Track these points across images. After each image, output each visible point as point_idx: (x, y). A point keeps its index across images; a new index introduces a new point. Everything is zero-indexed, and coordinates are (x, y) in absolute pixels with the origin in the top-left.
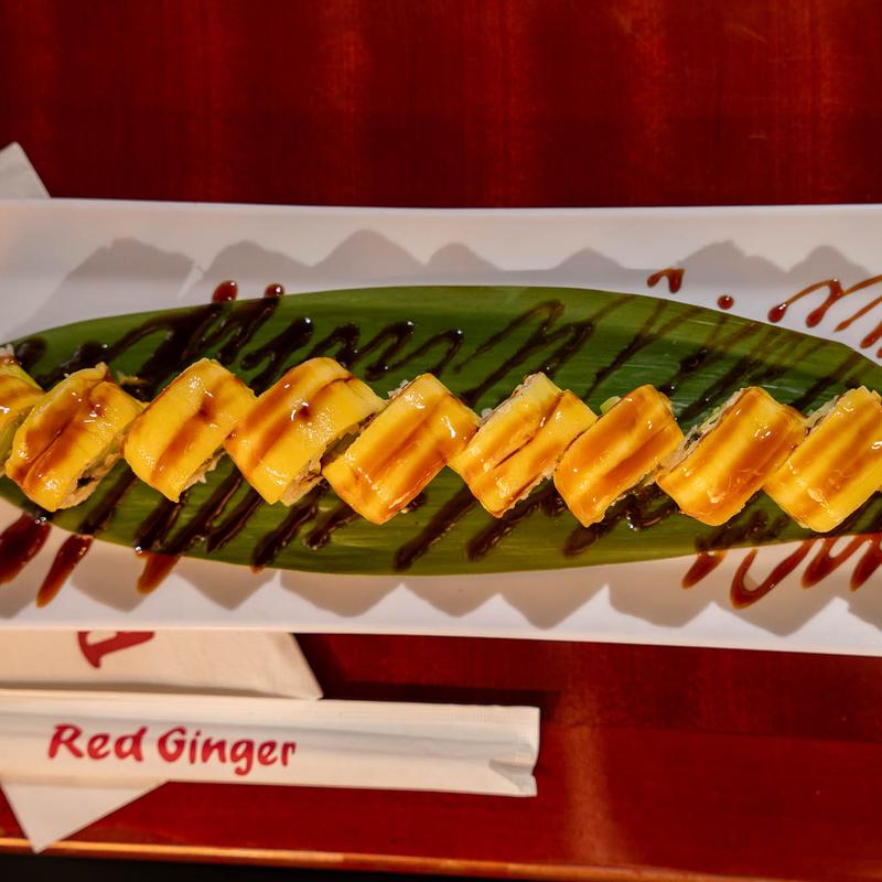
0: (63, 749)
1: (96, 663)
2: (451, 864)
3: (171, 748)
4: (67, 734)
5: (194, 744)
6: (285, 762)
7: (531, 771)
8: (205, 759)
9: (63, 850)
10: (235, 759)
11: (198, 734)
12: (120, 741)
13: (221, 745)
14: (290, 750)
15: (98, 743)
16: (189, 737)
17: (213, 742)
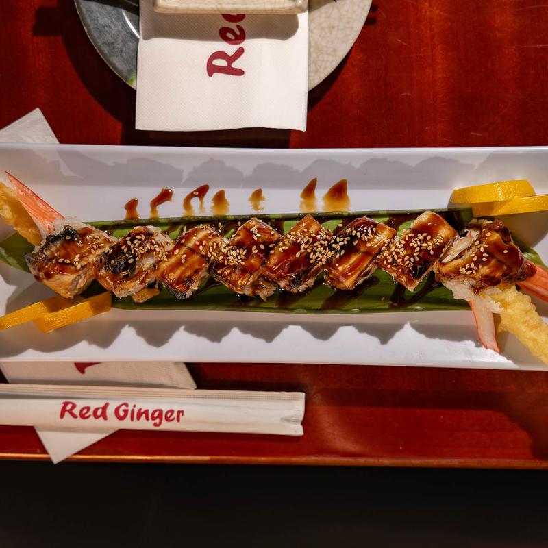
0: (67, 414)
1: (82, 372)
2: (263, 459)
3: (121, 413)
4: (69, 407)
5: (133, 411)
6: (178, 420)
7: (300, 423)
8: (139, 418)
9: (74, 458)
10: (153, 418)
11: (134, 406)
12: (96, 410)
13: (146, 412)
14: (181, 414)
15: (85, 411)
16: (130, 408)
17: (142, 411)
